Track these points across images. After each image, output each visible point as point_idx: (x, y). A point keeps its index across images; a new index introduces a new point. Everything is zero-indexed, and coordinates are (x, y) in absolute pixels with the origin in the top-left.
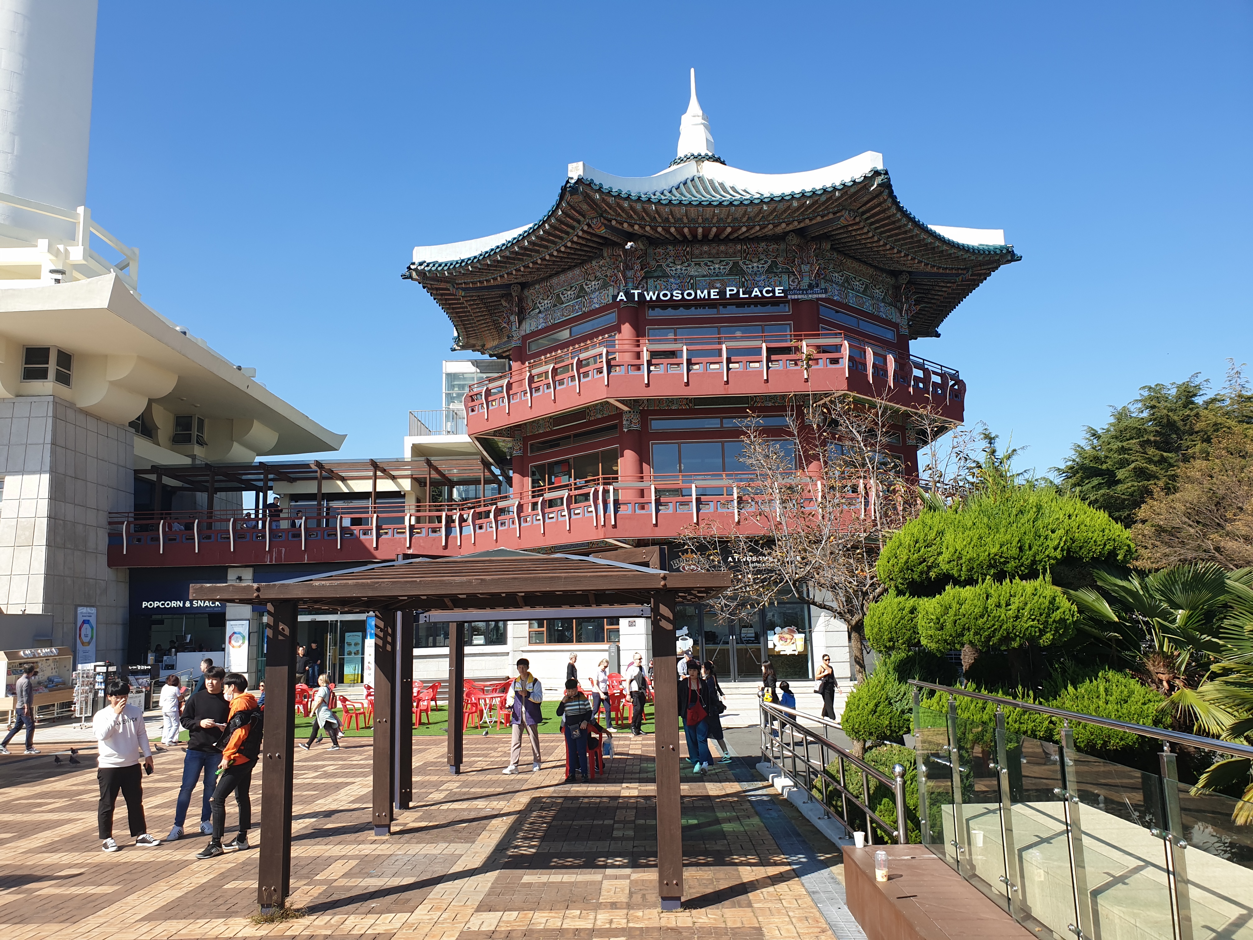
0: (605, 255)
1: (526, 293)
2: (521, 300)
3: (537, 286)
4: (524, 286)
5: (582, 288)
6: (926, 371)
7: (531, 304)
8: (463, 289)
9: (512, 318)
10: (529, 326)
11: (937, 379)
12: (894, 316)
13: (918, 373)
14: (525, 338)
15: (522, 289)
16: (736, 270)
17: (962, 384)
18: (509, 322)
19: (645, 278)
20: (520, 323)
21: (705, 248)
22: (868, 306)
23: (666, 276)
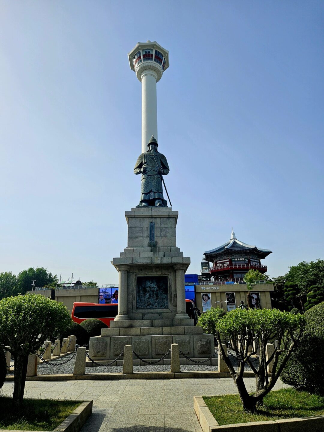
6: (263, 266)
9: (215, 259)
10: (217, 260)
11: (264, 267)
12: (259, 259)
13: (262, 266)
16: (241, 255)
17: (267, 267)
22: (256, 258)
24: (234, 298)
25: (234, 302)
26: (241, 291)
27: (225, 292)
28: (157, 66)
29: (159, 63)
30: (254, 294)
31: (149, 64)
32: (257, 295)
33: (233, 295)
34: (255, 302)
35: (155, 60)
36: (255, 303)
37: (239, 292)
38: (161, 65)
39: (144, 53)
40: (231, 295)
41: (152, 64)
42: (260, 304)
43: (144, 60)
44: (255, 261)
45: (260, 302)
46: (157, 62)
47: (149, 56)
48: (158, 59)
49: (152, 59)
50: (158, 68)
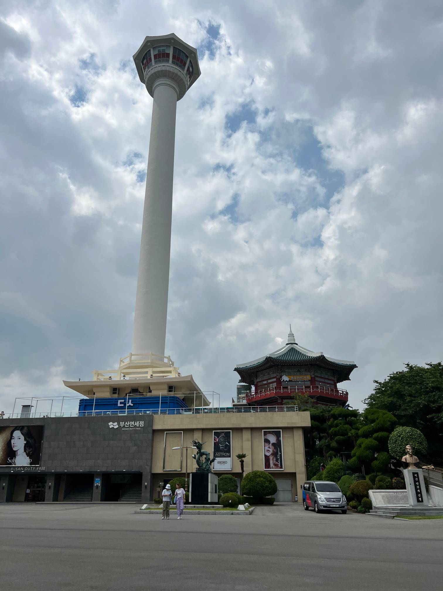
0: (272, 368)
1: (257, 373)
3: (260, 373)
5: (269, 373)
12: (333, 379)
13: (337, 391)
14: (257, 382)
17: (348, 393)
18: (254, 379)
19: (281, 372)
20: (256, 379)
21: (293, 367)
22: (326, 377)
23: (285, 372)
24: (229, 443)
25: (229, 451)
26: (243, 426)
27: (210, 430)
28: (176, 71)
29: (180, 67)
30: (269, 432)
31: (164, 68)
32: (278, 434)
33: (227, 435)
34: (271, 450)
35: (173, 62)
36: (271, 452)
37: (239, 430)
38: (183, 69)
39: (156, 52)
40: (223, 437)
41: (168, 69)
42: (281, 455)
43: (156, 62)
44: (326, 381)
45: (281, 452)
46: (177, 65)
47: (163, 56)
48: (178, 60)
49: (168, 61)
50: (179, 74)
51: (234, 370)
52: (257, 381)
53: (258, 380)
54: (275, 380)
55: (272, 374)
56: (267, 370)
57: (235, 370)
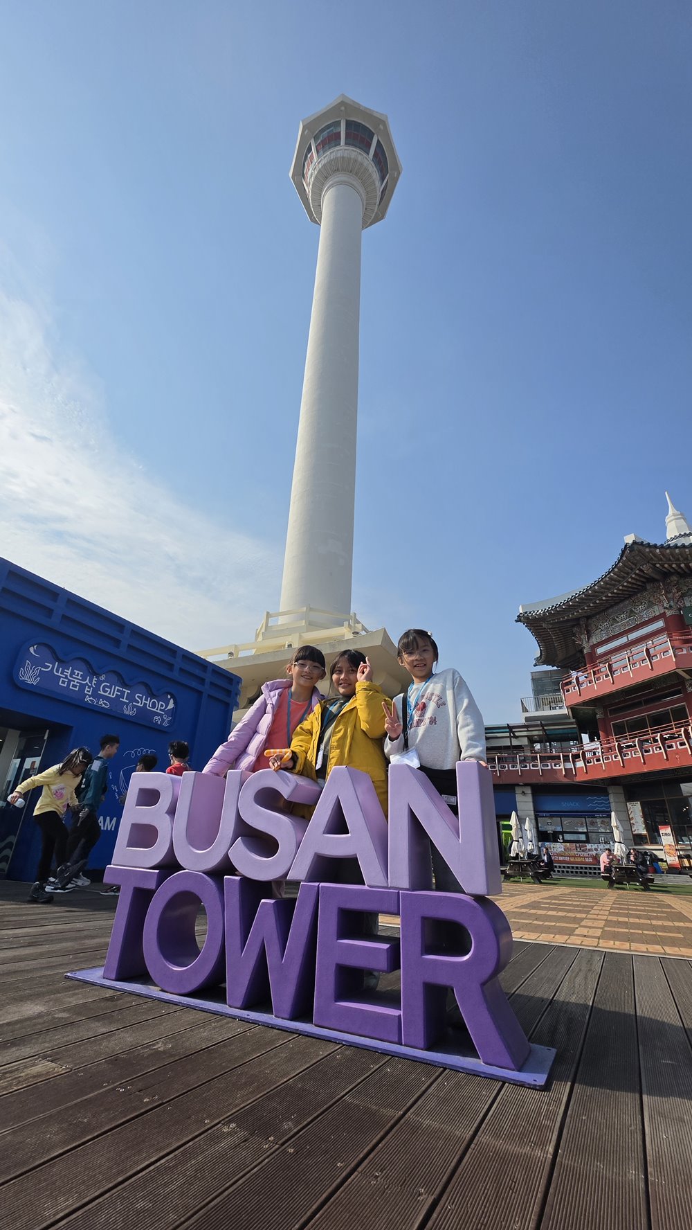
0: (648, 587)
1: (590, 621)
2: (587, 626)
3: (598, 616)
4: (588, 618)
5: (632, 611)
7: (594, 628)
8: (551, 624)
9: (582, 637)
14: (594, 646)
15: (587, 620)
18: (581, 639)
20: (588, 639)
29: (361, 149)
31: (334, 157)
38: (367, 153)
46: (355, 146)
47: (331, 140)
48: (357, 140)
49: (338, 144)
51: (516, 621)
52: (591, 644)
53: (594, 641)
54: (660, 624)
55: (643, 611)
56: (621, 605)
57: (519, 619)
